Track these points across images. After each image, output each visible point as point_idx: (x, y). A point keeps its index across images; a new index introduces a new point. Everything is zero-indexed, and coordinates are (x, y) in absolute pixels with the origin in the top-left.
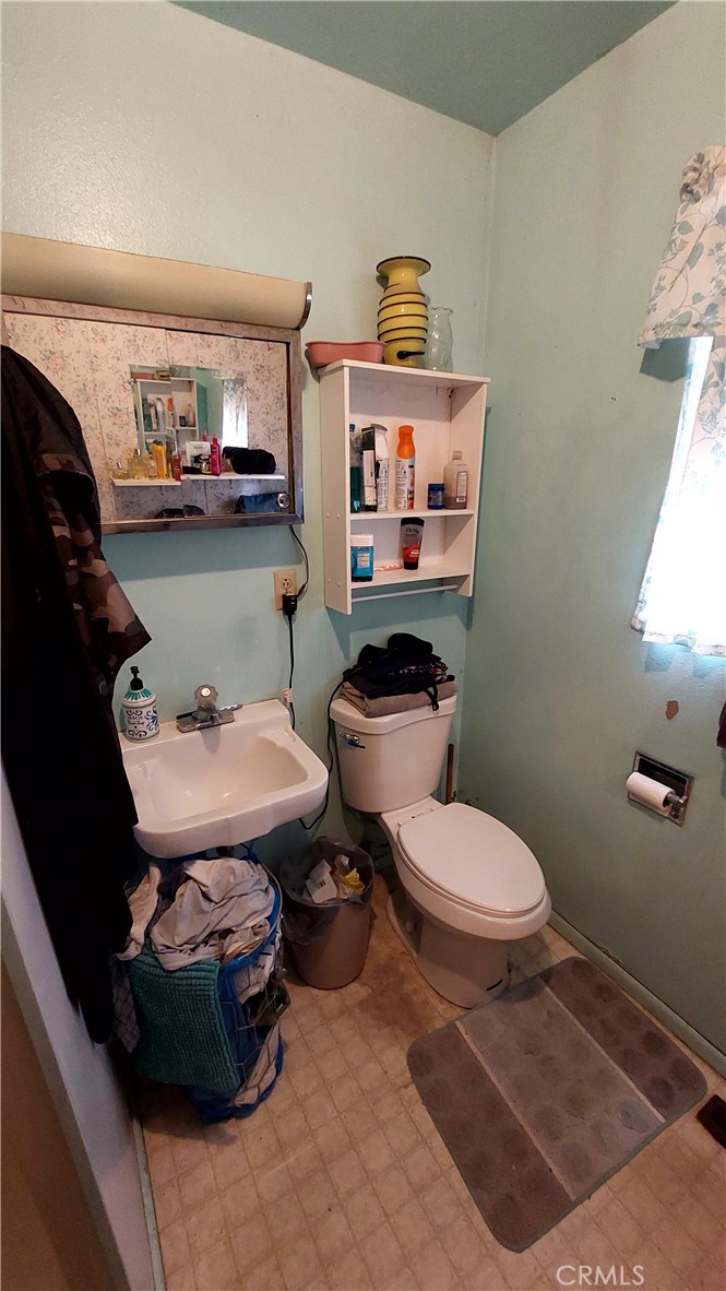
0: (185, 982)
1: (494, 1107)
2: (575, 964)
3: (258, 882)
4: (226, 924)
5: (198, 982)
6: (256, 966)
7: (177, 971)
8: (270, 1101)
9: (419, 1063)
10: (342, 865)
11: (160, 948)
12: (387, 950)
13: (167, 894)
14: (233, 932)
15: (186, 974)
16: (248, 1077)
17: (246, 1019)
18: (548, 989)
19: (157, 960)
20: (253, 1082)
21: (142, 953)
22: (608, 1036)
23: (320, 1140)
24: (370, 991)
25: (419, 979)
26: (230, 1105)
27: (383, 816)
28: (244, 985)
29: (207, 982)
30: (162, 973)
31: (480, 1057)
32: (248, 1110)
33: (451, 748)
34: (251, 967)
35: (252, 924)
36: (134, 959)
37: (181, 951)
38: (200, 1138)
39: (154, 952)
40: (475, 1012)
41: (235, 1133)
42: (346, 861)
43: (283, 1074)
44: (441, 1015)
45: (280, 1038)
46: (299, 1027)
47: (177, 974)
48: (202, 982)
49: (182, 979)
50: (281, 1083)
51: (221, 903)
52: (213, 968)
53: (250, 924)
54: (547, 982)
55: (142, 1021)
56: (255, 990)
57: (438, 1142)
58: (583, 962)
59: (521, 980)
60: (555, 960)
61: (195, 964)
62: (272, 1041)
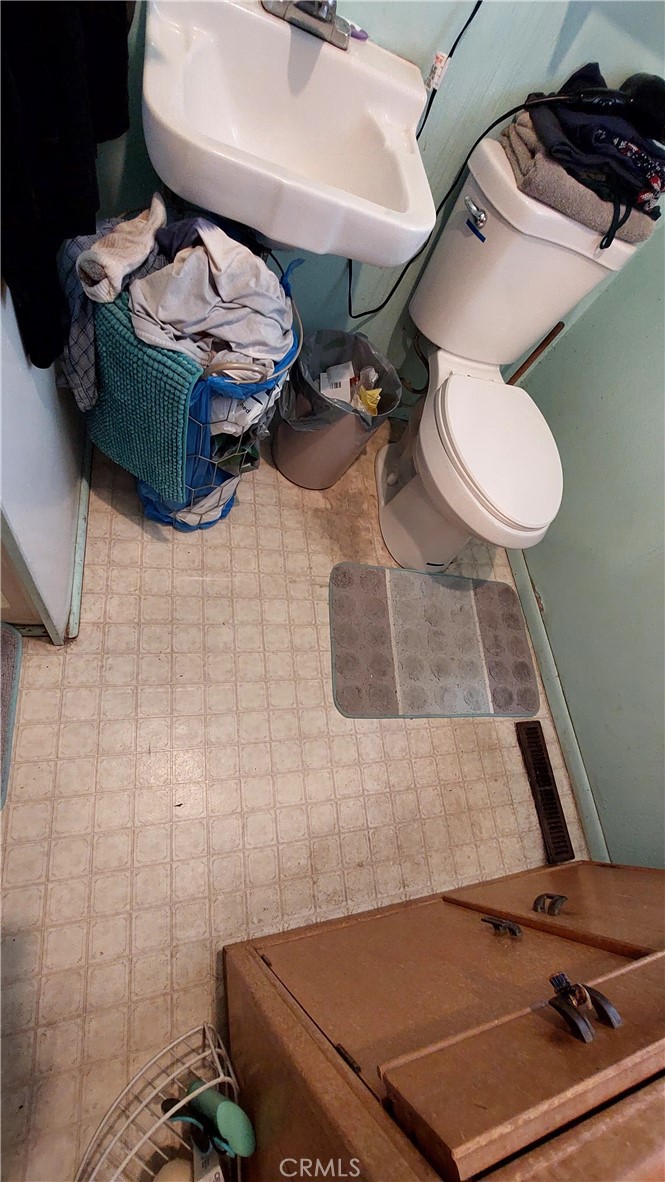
0: (156, 365)
1: (381, 637)
2: (506, 590)
3: (281, 312)
4: (225, 333)
5: (171, 374)
6: (241, 404)
7: (150, 346)
8: (208, 533)
9: (340, 578)
10: (367, 378)
11: (137, 307)
12: (361, 486)
13: (166, 248)
14: (230, 349)
15: (160, 357)
16: (195, 504)
17: (212, 452)
18: (472, 593)
19: (130, 322)
20: (196, 509)
21: (114, 303)
22: (494, 647)
23: (237, 580)
24: (329, 506)
25: (374, 522)
26: (171, 515)
27: (440, 354)
28: (221, 417)
29: (182, 381)
30: (132, 339)
31: (390, 602)
32: (185, 527)
33: (560, 326)
34: (235, 403)
35: (257, 356)
36: (103, 305)
37: (162, 329)
38: (138, 524)
39: (129, 310)
40: (404, 573)
41: (170, 537)
42: (374, 376)
43: (226, 520)
44: (376, 558)
45: (235, 493)
46: (255, 496)
47: (150, 351)
48: (176, 377)
49: (154, 360)
50: (221, 525)
51: (231, 305)
52: (194, 370)
53: (253, 352)
54: (475, 589)
55: (99, 383)
56: (230, 429)
57: (326, 632)
58: (513, 593)
59: (457, 574)
60: (492, 578)
61: (174, 352)
62: (228, 487)
